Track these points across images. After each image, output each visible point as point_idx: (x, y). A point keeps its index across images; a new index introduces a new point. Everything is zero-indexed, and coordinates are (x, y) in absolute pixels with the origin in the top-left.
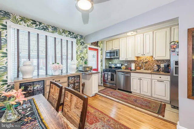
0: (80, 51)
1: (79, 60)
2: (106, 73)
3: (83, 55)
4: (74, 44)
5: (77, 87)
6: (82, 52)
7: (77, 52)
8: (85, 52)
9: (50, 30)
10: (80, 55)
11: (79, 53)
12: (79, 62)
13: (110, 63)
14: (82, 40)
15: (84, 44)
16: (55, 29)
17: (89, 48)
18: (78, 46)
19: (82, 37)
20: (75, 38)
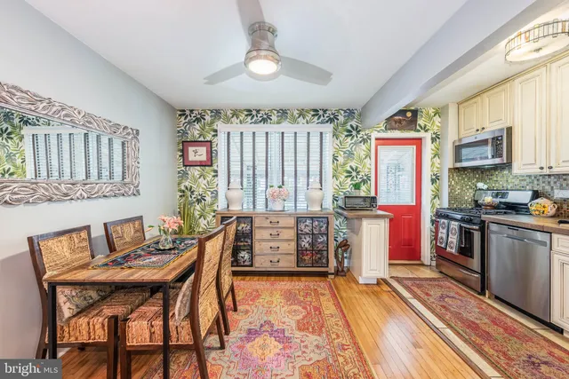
0: (345, 153)
1: (342, 178)
2: (444, 223)
3: (354, 164)
4: (328, 138)
5: (321, 246)
6: (350, 155)
7: (335, 158)
8: (363, 154)
9: (274, 118)
10: (344, 164)
11: (341, 159)
12: (340, 183)
13: (480, 185)
14: (354, 123)
15: (358, 132)
16: (283, 113)
17: (377, 139)
18: (338, 142)
19: (350, 113)
20: (331, 120)
